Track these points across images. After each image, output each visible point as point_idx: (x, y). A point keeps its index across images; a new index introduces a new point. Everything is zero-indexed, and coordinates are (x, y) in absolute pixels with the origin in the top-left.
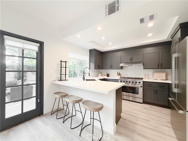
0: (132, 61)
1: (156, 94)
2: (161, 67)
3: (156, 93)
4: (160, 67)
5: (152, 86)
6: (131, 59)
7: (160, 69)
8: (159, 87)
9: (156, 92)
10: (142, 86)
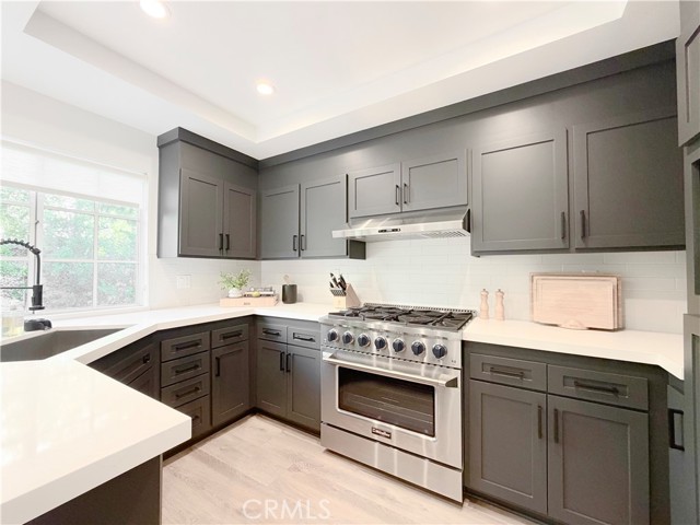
0: (405, 208)
1: (552, 444)
2: (584, 236)
3: (557, 440)
4: (577, 241)
5: (527, 382)
6: (402, 193)
7: (579, 250)
8: (571, 390)
9: (552, 427)
10: (458, 374)
